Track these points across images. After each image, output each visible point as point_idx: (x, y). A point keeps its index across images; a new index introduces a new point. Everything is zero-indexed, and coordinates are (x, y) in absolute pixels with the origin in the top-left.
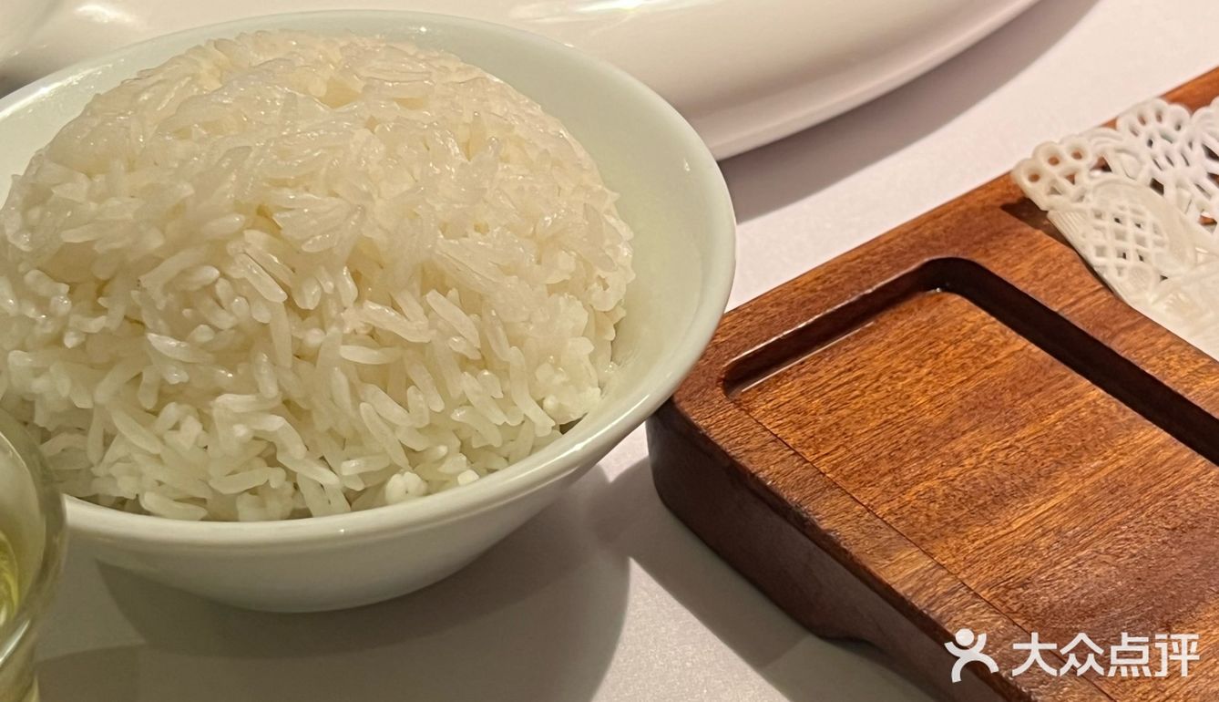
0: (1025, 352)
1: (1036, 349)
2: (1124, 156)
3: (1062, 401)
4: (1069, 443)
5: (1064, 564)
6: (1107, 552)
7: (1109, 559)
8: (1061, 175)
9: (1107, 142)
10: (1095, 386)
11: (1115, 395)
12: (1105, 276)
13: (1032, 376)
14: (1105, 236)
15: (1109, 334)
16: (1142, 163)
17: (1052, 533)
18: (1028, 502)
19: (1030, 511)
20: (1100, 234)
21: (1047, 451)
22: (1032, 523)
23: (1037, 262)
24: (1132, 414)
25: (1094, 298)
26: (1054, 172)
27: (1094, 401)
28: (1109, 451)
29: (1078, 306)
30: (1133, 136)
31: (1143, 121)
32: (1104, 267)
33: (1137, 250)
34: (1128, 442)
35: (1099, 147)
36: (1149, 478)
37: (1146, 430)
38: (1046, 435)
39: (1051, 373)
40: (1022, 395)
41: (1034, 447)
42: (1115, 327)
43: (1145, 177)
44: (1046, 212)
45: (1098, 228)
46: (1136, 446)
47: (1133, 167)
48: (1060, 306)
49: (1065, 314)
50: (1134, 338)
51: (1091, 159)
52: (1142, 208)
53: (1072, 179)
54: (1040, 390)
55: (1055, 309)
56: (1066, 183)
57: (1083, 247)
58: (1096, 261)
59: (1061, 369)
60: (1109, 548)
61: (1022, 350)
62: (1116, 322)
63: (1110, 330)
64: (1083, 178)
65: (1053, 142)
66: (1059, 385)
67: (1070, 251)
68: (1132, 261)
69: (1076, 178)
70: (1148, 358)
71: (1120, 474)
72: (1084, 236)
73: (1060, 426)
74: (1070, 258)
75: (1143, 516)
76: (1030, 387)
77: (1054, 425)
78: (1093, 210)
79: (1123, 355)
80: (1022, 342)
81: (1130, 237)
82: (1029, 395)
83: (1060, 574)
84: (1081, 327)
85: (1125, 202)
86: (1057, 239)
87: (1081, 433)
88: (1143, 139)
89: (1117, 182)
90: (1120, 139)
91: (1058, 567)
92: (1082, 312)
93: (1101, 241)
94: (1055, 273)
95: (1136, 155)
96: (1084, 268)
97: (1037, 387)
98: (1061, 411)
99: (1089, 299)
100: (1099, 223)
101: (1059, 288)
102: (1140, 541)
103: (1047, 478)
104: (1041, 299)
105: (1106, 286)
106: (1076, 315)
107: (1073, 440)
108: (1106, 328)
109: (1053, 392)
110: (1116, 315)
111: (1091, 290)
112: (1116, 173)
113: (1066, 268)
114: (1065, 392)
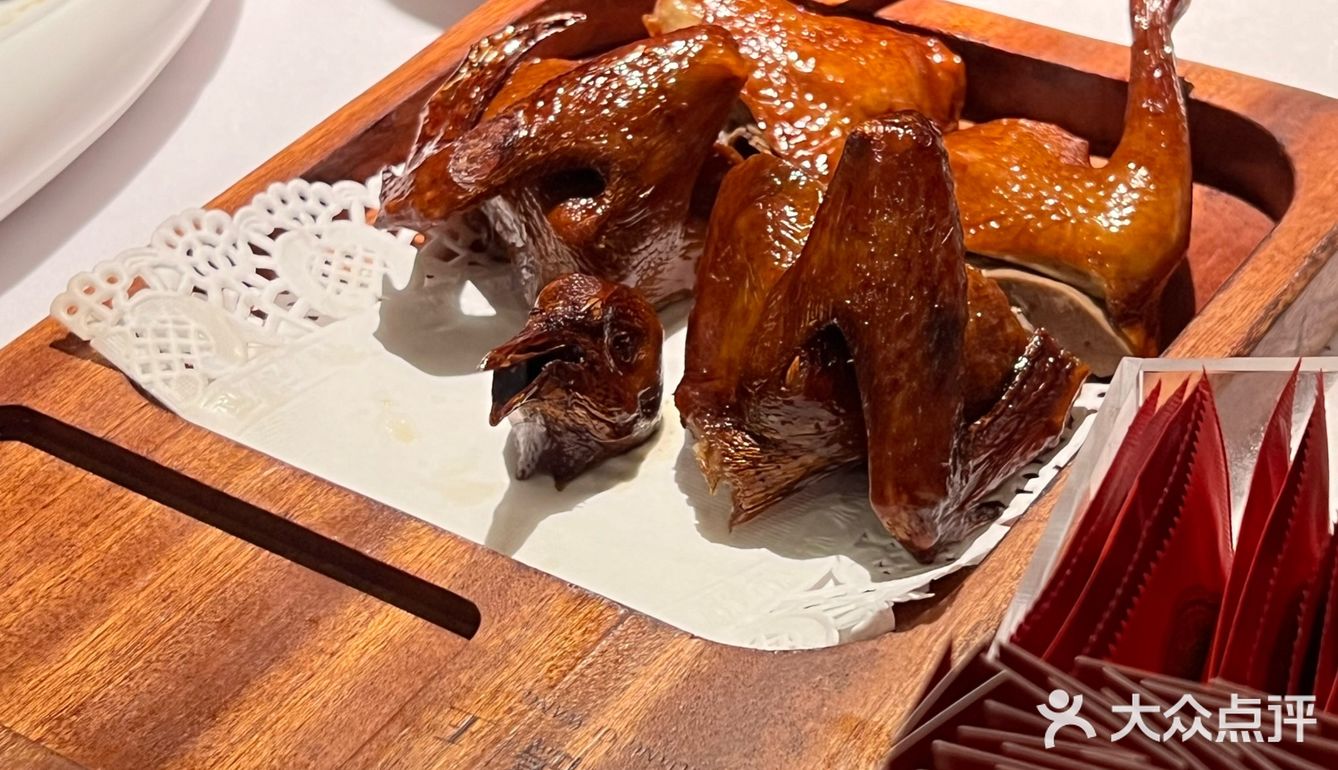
0: (84, 483)
1: (91, 476)
2: (162, 271)
3: (118, 523)
4: (124, 561)
5: (116, 682)
6: (158, 660)
7: (159, 665)
8: (97, 302)
9: (141, 261)
10: (151, 500)
11: (169, 505)
12: (153, 391)
13: (90, 505)
14: (148, 353)
15: (152, 447)
16: (181, 274)
17: (106, 655)
18: (82, 630)
19: (85, 639)
20: (143, 351)
21: (103, 575)
22: (87, 649)
23: (84, 392)
24: (185, 518)
25: (139, 416)
26: (92, 301)
27: (150, 515)
28: (163, 561)
29: (122, 427)
30: (170, 249)
31: (179, 232)
32: (151, 383)
33: (182, 360)
34: (182, 547)
35: (134, 267)
36: (199, 579)
37: (199, 532)
38: (102, 561)
39: (108, 498)
40: (79, 527)
41: (89, 575)
42: (158, 440)
43: (185, 285)
44: (89, 341)
45: (140, 347)
46: (189, 550)
47: (170, 278)
48: (105, 431)
49: (110, 437)
50: (176, 447)
51: (126, 281)
52: (183, 317)
53: (108, 304)
54: (97, 517)
55: (100, 434)
56: (104, 310)
57: (128, 368)
58: (141, 379)
59: (119, 491)
60: (160, 655)
61: (80, 481)
62: (159, 434)
63: (154, 443)
64: (121, 300)
65: (85, 273)
66: (116, 508)
67: (118, 374)
68: (179, 370)
69: (113, 302)
70: (189, 463)
71: (173, 580)
72: (127, 357)
73: (115, 548)
74: (117, 381)
75: (194, 615)
76: (88, 516)
77: (110, 548)
78: (132, 330)
79: (165, 465)
80: (81, 473)
81: (173, 348)
82: (85, 525)
83: (112, 692)
84: (126, 447)
85: (165, 316)
86: (103, 365)
87: (136, 550)
88: (181, 250)
89: (157, 297)
90: (155, 255)
91: (110, 687)
92: (127, 432)
93: (144, 358)
94: (102, 399)
95: (175, 268)
96: (131, 387)
97: (94, 514)
98: (117, 532)
99: (134, 418)
100: (140, 340)
101: (105, 413)
102: (190, 641)
103: (103, 601)
104: (88, 428)
105: (154, 401)
106: (120, 436)
107: (128, 559)
108: (151, 442)
109: (109, 516)
110: (159, 427)
111: (136, 408)
112: (155, 289)
113: (112, 393)
114: (121, 513)
